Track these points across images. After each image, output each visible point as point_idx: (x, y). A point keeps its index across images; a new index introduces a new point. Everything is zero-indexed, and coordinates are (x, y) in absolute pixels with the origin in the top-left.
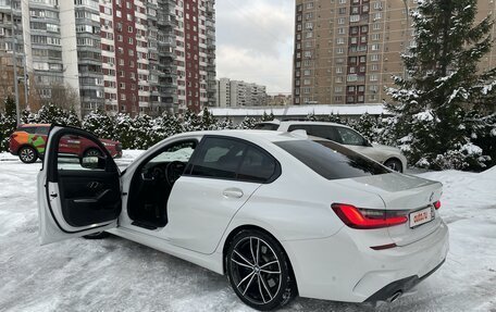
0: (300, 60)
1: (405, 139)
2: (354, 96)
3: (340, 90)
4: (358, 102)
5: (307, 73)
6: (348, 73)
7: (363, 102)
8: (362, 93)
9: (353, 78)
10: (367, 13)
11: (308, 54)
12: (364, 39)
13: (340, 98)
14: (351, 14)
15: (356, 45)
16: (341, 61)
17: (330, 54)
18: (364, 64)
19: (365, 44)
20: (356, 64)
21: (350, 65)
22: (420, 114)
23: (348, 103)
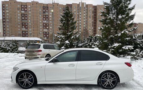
0: (5, 22)
1: (63, 47)
2: (24, 35)
3: (20, 32)
4: (26, 36)
5: (8, 26)
6: (22, 27)
7: (28, 36)
8: (27, 34)
9: (24, 29)
10: (26, 11)
11: (7, 20)
12: (26, 18)
13: (20, 35)
14: (22, 10)
15: (24, 20)
16: (19, 24)
17: (16, 21)
18: (27, 25)
19: (27, 20)
20: (24, 25)
21: (23, 25)
22: (66, 42)
23: (23, 36)
